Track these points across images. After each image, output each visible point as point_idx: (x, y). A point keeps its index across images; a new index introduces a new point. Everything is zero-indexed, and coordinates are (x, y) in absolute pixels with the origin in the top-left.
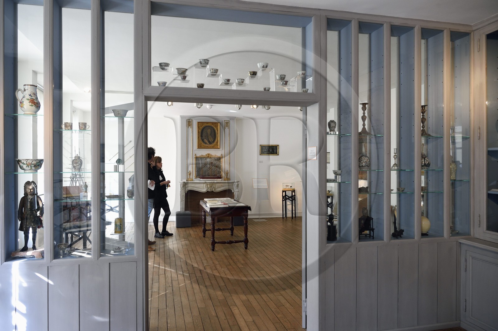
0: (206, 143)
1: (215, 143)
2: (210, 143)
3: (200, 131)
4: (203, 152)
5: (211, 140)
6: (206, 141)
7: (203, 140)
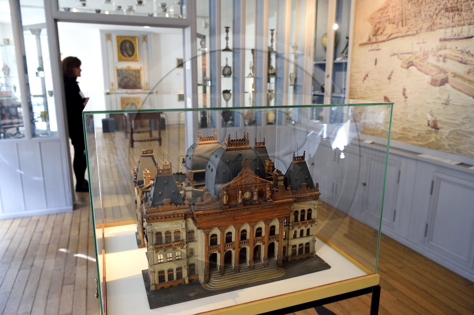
0: (125, 56)
1: (134, 56)
2: (130, 56)
3: (119, 44)
4: (124, 65)
5: (130, 53)
6: (125, 54)
7: (123, 54)
